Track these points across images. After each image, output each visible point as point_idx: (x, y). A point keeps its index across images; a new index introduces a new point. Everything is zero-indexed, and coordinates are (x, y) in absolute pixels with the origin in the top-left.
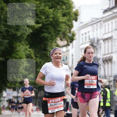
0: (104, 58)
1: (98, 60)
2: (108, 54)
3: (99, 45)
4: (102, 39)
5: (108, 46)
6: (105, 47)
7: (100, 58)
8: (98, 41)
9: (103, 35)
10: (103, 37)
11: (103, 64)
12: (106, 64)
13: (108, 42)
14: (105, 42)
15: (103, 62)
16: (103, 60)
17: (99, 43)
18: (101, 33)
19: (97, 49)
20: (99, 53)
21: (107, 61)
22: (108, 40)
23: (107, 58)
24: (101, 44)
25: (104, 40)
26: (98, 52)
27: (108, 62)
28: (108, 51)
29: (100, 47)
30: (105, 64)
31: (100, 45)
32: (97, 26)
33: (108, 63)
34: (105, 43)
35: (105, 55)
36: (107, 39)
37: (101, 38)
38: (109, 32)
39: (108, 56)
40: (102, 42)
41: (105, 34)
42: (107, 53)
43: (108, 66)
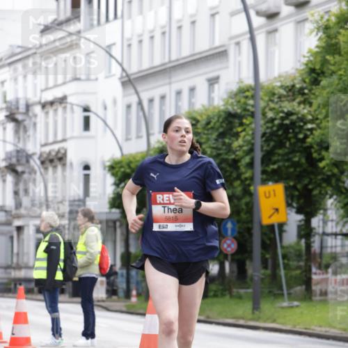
0: (45, 152)
1: (28, 157)
2: (55, 142)
3: (30, 118)
4: (40, 103)
5: (56, 122)
6: (47, 124)
7: (34, 154)
8: (28, 107)
9: (42, 91)
10: (41, 98)
11: (42, 170)
12: (50, 170)
13: (56, 110)
14: (46, 110)
15: (43, 163)
16: (42, 159)
17: (31, 114)
18: (35, 86)
19: (25, 130)
20: (31, 138)
21: (51, 161)
22: (54, 107)
23: (53, 153)
24: (36, 116)
25: (44, 106)
26: (29, 136)
27: (54, 164)
28: (55, 134)
29: (35, 124)
30: (46, 169)
31: (33, 119)
32: (25, 67)
33: (55, 167)
34: (47, 113)
35: (46, 145)
36: (52, 103)
37: (36, 99)
38: (56, 86)
39: (56, 147)
40: (38, 109)
41: (47, 89)
42: (51, 140)
43: (54, 175)
